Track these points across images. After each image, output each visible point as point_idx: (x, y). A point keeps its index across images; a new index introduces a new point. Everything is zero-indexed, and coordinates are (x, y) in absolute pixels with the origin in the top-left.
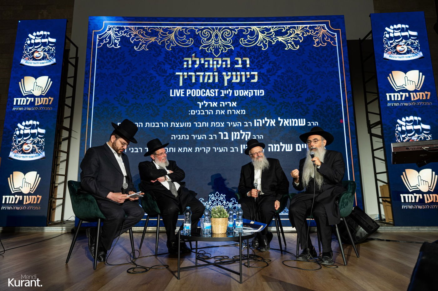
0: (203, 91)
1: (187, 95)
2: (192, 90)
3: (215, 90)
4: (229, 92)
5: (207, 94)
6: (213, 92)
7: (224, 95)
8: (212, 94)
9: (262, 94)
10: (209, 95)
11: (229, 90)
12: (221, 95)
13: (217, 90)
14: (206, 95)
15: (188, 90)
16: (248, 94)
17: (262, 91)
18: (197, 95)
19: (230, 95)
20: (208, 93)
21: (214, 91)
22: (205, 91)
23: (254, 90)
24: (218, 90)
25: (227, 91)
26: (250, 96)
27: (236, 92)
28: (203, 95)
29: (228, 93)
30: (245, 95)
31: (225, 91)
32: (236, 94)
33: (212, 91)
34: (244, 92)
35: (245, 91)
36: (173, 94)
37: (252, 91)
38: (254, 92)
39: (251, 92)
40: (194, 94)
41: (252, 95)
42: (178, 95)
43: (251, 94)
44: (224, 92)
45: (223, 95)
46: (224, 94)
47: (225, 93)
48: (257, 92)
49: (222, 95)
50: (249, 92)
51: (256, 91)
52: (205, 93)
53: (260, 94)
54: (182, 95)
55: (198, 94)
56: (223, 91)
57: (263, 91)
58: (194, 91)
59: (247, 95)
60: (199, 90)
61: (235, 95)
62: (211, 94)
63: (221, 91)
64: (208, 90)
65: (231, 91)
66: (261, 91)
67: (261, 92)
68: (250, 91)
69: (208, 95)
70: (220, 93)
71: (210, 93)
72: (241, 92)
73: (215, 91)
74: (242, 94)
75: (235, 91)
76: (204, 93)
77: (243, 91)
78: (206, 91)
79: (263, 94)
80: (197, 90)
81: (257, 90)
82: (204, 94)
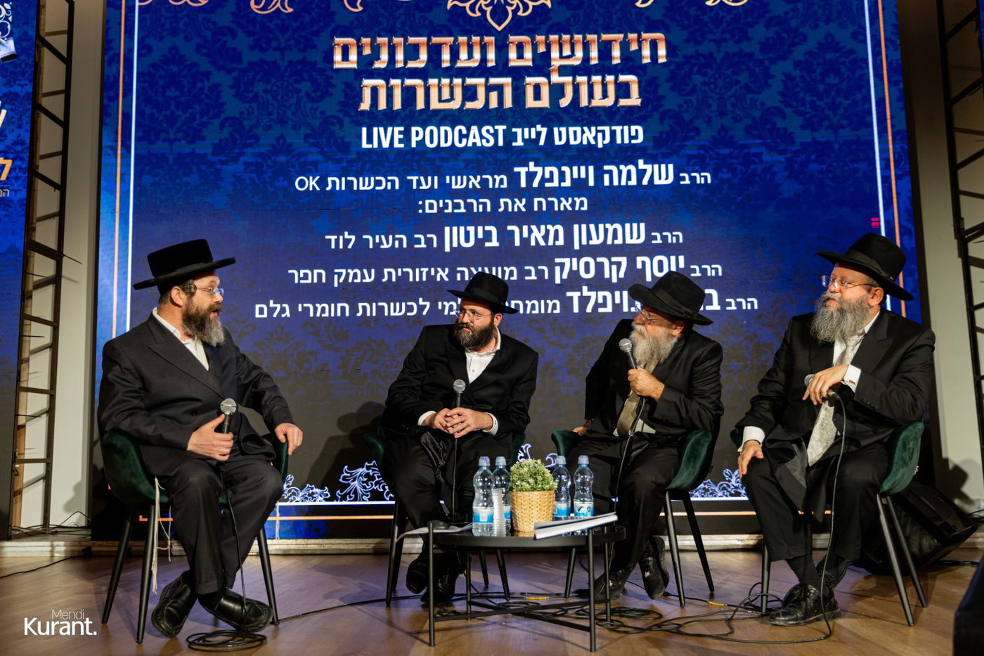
0: (460, 131)
1: (414, 145)
2: (428, 129)
3: (496, 127)
4: (539, 134)
5: (471, 141)
6: (491, 134)
7: (522, 144)
8: (488, 141)
9: (636, 137)
10: (479, 144)
11: (539, 127)
12: (514, 144)
13: (501, 128)
14: (470, 144)
15: (414, 129)
16: (596, 138)
17: (637, 131)
18: (443, 144)
19: (542, 142)
20: (474, 137)
21: (492, 131)
22: (464, 132)
23: (613, 128)
24: (505, 127)
25: (533, 130)
26: (600, 146)
27: (560, 133)
28: (460, 142)
29: (533, 136)
30: (585, 142)
31: (526, 130)
32: (560, 139)
33: (488, 131)
34: (583, 132)
35: (586, 129)
36: (370, 140)
37: (607, 129)
38: (613, 133)
39: (603, 132)
40: (432, 142)
41: (607, 140)
42: (386, 144)
43: (604, 138)
44: (522, 135)
45: (519, 143)
46: (524, 140)
47: (526, 136)
48: (622, 131)
49: (516, 141)
50: (597, 131)
51: (618, 129)
52: (467, 136)
53: (631, 138)
54: (397, 145)
55: (446, 141)
56: (519, 131)
57: (640, 129)
58: (432, 132)
59: (593, 142)
60: (449, 129)
61: (557, 142)
62: (484, 141)
63: (514, 130)
64: (474, 129)
65: (544, 131)
66: (633, 128)
67: (633, 134)
68: (599, 128)
69: (474, 144)
70: (510, 137)
71: (482, 137)
72: (575, 132)
73: (496, 131)
74: (575, 139)
75: (556, 130)
76: (461, 136)
77: (578, 129)
78: (469, 130)
79: (640, 139)
80: (443, 129)
81: (621, 127)
82: (464, 140)
